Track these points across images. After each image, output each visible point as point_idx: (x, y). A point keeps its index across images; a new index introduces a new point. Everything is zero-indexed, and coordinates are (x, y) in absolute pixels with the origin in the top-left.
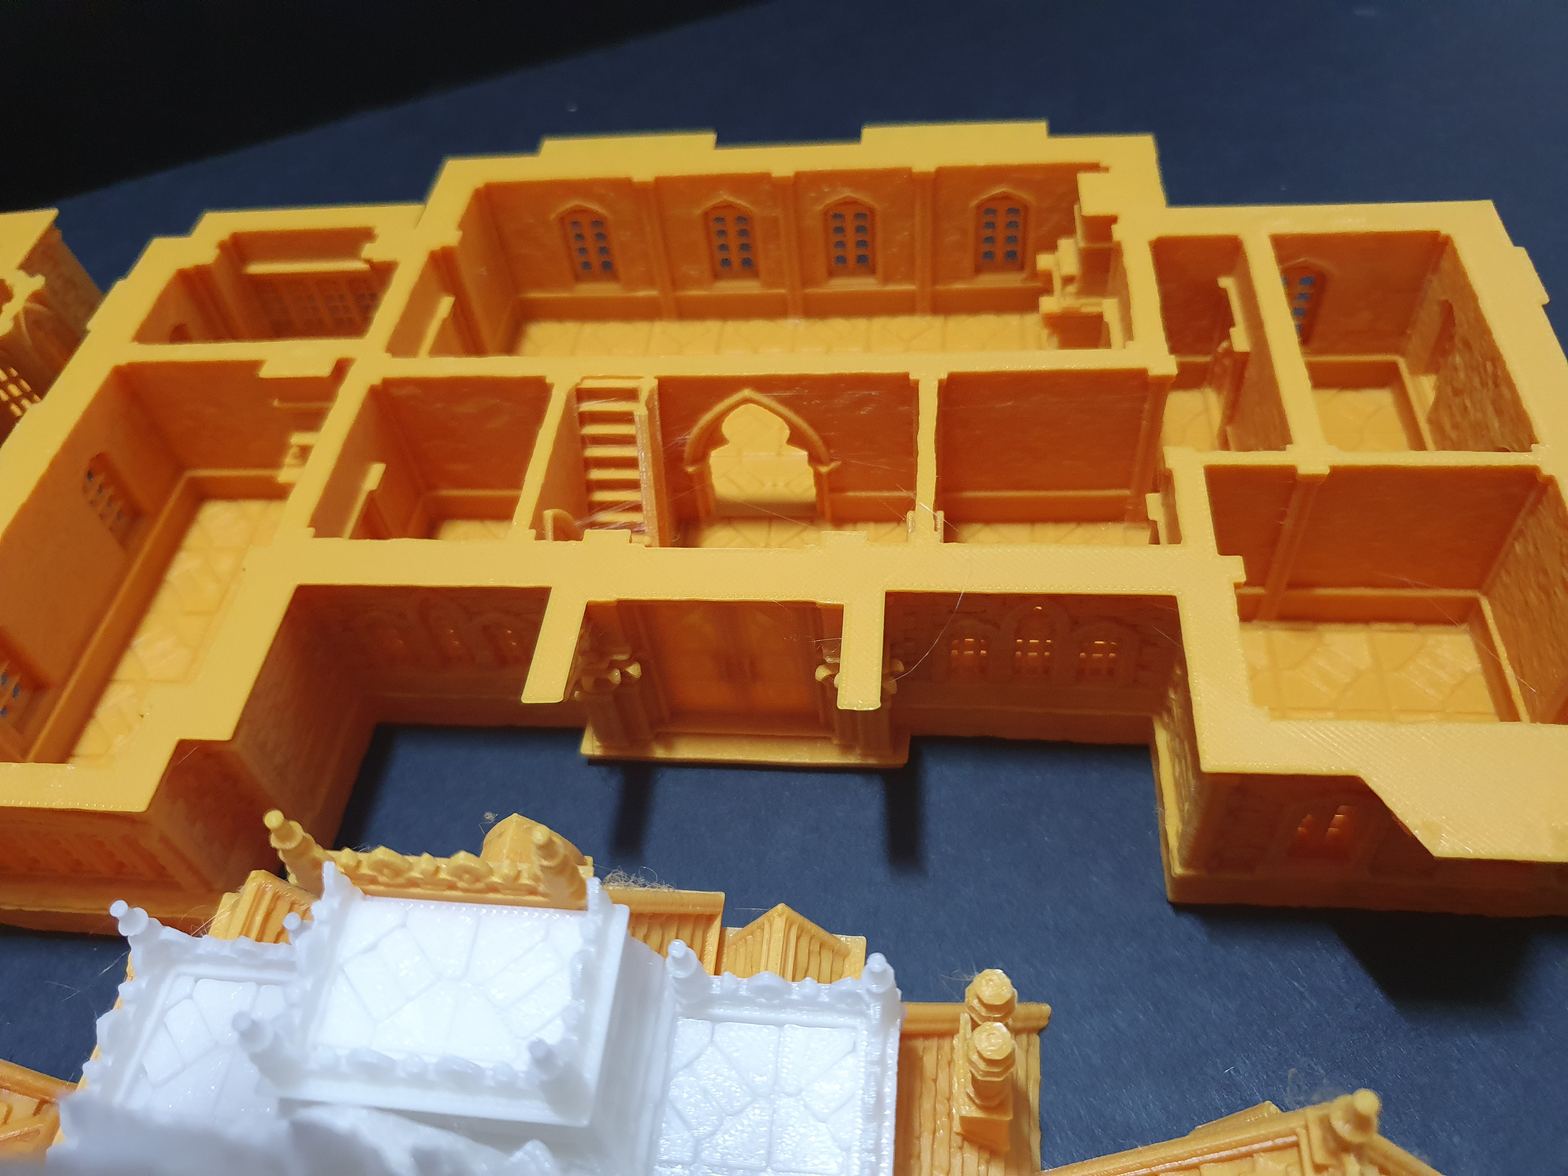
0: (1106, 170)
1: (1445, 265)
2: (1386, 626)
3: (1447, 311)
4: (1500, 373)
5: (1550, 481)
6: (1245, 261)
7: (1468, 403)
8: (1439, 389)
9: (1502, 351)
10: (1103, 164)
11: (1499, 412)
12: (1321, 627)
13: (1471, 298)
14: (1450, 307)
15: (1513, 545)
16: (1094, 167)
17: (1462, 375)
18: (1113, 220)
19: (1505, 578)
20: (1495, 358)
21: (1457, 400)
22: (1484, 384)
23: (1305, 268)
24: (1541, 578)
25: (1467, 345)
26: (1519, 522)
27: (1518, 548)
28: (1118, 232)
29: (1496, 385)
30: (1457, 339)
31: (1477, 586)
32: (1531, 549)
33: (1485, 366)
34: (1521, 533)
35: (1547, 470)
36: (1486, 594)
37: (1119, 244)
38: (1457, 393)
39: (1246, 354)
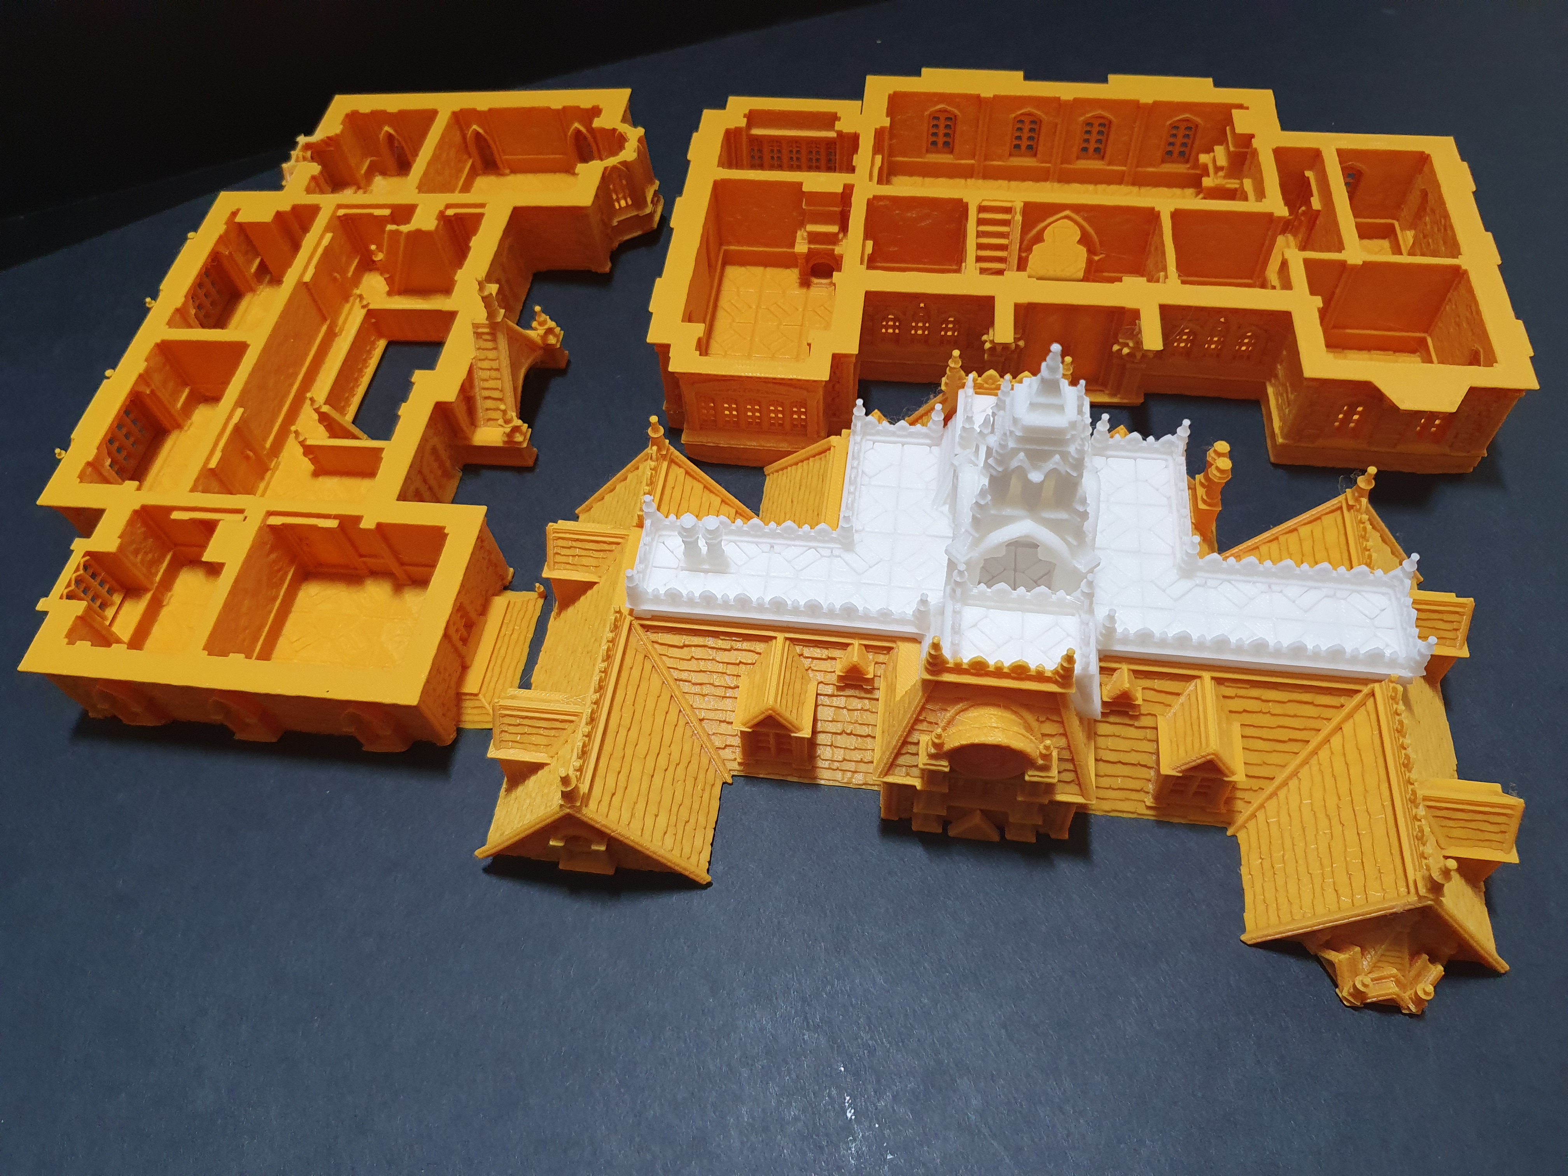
0: (1247, 108)
1: (1426, 169)
2: (1379, 352)
3: (1425, 194)
4: (1448, 224)
5: (1466, 272)
6: (1322, 161)
7: (1430, 241)
8: (1415, 237)
9: (1450, 212)
10: (1245, 105)
11: (1445, 243)
12: (1346, 351)
13: (1438, 186)
14: (1426, 195)
15: (1445, 308)
16: (1240, 107)
17: (1429, 227)
18: (1252, 136)
19: (1440, 324)
20: (1446, 216)
21: (1425, 240)
22: (1439, 230)
23: (1352, 168)
24: (1457, 319)
25: (1433, 211)
26: (1449, 295)
27: (1448, 308)
28: (1255, 143)
29: (1445, 230)
30: (1428, 210)
31: (1426, 332)
32: (1454, 307)
33: (1441, 221)
34: (1450, 300)
35: (1464, 267)
36: (1430, 336)
37: (1256, 149)
38: (1425, 237)
39: (1319, 211)
